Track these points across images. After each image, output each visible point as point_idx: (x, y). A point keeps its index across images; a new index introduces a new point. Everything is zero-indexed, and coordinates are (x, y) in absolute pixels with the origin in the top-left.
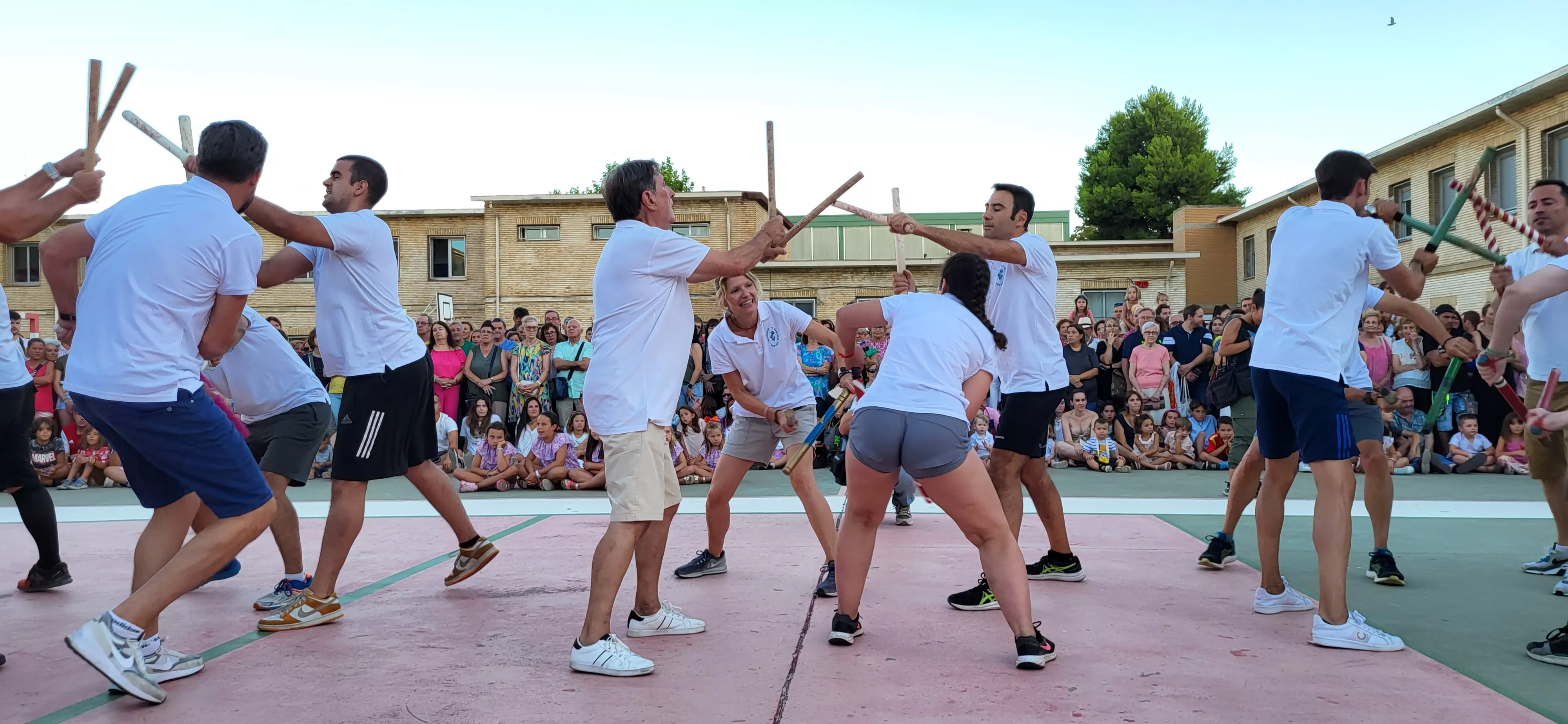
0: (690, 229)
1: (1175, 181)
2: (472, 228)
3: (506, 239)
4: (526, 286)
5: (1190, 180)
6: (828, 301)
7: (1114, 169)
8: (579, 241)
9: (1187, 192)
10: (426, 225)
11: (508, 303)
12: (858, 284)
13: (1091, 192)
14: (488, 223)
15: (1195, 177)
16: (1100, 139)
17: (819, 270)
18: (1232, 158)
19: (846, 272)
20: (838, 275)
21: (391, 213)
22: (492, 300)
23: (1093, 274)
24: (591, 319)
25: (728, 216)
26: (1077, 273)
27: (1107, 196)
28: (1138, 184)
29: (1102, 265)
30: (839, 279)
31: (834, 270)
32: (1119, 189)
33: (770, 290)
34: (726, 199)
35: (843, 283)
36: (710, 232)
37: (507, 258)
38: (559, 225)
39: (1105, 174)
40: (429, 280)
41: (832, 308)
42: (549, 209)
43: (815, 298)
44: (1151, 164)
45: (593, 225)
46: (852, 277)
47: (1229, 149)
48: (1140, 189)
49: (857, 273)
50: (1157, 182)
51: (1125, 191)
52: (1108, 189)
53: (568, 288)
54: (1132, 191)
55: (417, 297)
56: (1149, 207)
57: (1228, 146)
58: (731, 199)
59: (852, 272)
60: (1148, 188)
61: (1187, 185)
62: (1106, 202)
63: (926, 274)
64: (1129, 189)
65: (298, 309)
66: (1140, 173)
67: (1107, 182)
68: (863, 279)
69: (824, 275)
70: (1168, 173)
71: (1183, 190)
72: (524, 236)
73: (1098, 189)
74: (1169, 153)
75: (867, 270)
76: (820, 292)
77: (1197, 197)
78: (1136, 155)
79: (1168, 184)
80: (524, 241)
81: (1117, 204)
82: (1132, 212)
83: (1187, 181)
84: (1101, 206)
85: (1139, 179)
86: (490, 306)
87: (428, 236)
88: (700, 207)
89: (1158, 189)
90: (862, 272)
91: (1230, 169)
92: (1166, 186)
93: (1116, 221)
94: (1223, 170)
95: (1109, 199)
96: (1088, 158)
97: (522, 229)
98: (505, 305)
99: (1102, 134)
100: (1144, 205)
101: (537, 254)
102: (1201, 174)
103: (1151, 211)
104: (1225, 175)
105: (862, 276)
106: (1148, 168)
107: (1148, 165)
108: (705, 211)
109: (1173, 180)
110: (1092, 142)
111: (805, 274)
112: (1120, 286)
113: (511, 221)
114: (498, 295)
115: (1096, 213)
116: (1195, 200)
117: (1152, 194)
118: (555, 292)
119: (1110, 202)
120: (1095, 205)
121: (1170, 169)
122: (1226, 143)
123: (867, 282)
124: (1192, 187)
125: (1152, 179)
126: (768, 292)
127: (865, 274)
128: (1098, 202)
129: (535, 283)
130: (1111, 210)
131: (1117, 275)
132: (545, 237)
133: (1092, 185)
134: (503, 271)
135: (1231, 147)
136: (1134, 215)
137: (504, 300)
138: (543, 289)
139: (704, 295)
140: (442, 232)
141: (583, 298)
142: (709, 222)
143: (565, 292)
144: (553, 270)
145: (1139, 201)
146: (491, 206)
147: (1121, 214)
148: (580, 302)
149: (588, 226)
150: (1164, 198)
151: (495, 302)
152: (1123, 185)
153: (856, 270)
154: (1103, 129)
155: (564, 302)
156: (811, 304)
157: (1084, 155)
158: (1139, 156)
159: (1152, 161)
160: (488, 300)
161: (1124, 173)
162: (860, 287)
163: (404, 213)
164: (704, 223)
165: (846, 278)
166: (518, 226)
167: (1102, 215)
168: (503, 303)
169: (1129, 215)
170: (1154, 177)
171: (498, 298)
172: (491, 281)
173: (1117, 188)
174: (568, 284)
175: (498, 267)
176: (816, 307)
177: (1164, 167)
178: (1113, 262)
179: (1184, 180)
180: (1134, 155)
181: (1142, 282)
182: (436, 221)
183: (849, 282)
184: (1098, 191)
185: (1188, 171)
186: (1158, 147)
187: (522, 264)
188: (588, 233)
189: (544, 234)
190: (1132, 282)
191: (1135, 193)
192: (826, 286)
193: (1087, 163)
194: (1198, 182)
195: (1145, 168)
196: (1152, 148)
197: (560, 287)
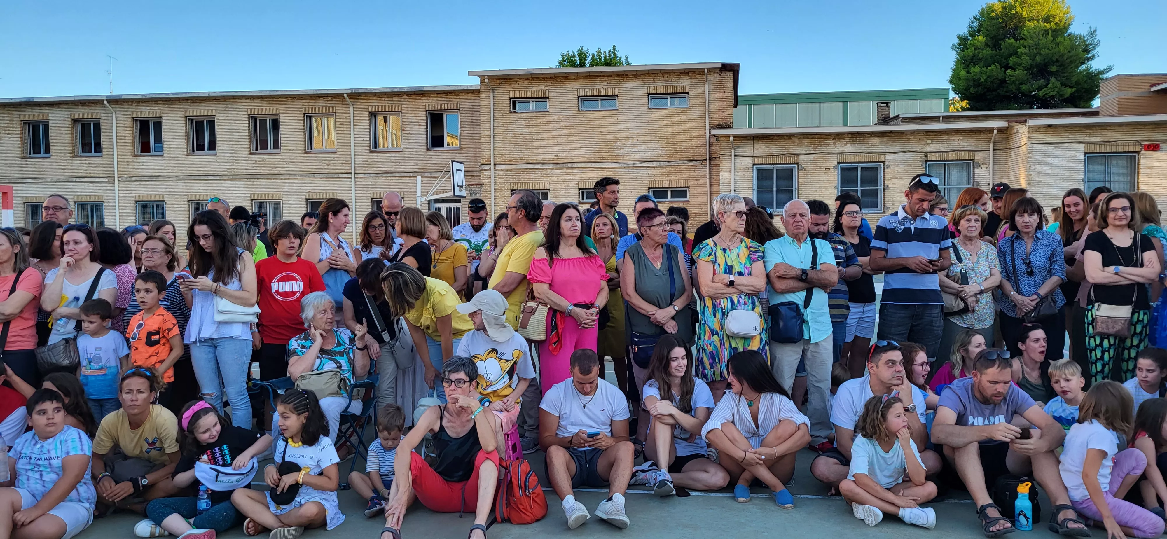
0: (669, 100)
1: (1046, 61)
2: (466, 103)
3: (499, 111)
4: (517, 155)
5: (1060, 59)
6: (811, 167)
7: (987, 52)
8: (565, 113)
9: (1057, 71)
10: (425, 100)
11: (502, 170)
12: (841, 150)
13: (968, 72)
14: (483, 96)
15: (1065, 58)
16: (971, 27)
17: (802, 137)
18: (1096, 41)
19: (828, 139)
20: (820, 141)
21: (395, 90)
22: (487, 167)
23: (1098, 137)
24: (578, 184)
25: (707, 86)
26: (1081, 137)
27: (983, 75)
28: (1011, 64)
29: (1109, 128)
30: (821, 146)
31: (817, 136)
32: (995, 69)
33: (753, 157)
34: (706, 71)
35: (825, 149)
36: (688, 101)
37: (501, 128)
38: (548, 98)
39: (980, 56)
40: (428, 150)
41: (814, 173)
42: (538, 83)
43: (797, 164)
44: (1025, 47)
45: (579, 97)
46: (834, 143)
47: (1093, 33)
48: (1014, 70)
49: (839, 139)
50: (1030, 62)
51: (999, 70)
52: (984, 69)
53: (556, 156)
54: (1006, 70)
55: (417, 164)
56: (1021, 84)
57: (1092, 30)
58: (710, 70)
59: (834, 139)
60: (1021, 68)
61: (1058, 64)
62: (982, 80)
63: (909, 139)
64: (1003, 69)
65: (316, 176)
66: (1011, 55)
67: (982, 64)
68: (845, 145)
69: (807, 142)
70: (1040, 54)
71: (1054, 68)
72: (515, 108)
73: (976, 69)
74: (1041, 37)
75: (850, 136)
76: (802, 158)
77: (1066, 75)
78: (1009, 39)
79: (1040, 64)
80: (515, 112)
81: (992, 82)
82: (1005, 90)
83: (1057, 61)
84: (977, 83)
85: (1012, 60)
86: (485, 173)
87: (427, 111)
88: (680, 78)
89: (1030, 69)
90: (844, 138)
91: (1093, 50)
92: (1038, 65)
93: (988, 97)
94: (1087, 51)
95: (985, 78)
96: (959, 44)
97: (514, 102)
98: (498, 172)
99: (973, 23)
100: (1018, 83)
101: (528, 124)
102: (1070, 54)
103: (1024, 87)
104: (1089, 56)
105: (844, 142)
106: (1022, 50)
107: (1022, 48)
108: (685, 82)
109: (1044, 59)
110: (964, 31)
111: (788, 141)
112: (1128, 149)
113: (504, 94)
114: (492, 162)
115: (972, 90)
116: (1064, 77)
117: (1025, 72)
118: (544, 159)
119: (986, 81)
120: (971, 83)
121: (1043, 51)
122: (1091, 28)
123: (849, 148)
124: (1060, 66)
125: (1026, 60)
126: (751, 159)
127: (847, 140)
128: (974, 80)
129: (526, 152)
130: (986, 88)
131: (1125, 138)
132: (534, 108)
133: (968, 66)
134: (497, 140)
135: (1095, 31)
136: (1006, 92)
137: (497, 167)
138: (534, 157)
139: (683, 161)
140: (438, 107)
141: (570, 165)
142: (688, 93)
143: (553, 159)
144: (542, 139)
145: (1013, 79)
146: (486, 80)
147: (995, 90)
148: (567, 168)
149: (575, 99)
150: (1034, 76)
151: (490, 169)
152: (998, 65)
153: (838, 136)
154: (975, 18)
155: (553, 169)
156: (791, 170)
157: (956, 41)
158: (1012, 40)
159: (1025, 44)
160: (483, 167)
161: (996, 55)
162: (842, 153)
163: (406, 90)
164: (683, 94)
165: (829, 144)
166: (511, 99)
167: (977, 92)
168: (497, 170)
169: (1001, 92)
170: (1027, 58)
171: (492, 166)
172: (486, 150)
173: (993, 67)
174: (556, 151)
175: (492, 137)
176: (798, 173)
177: (1036, 49)
178: (1120, 125)
179: (1055, 60)
180: (1007, 40)
181: (1153, 145)
182: (434, 97)
183: (831, 148)
184: (976, 71)
185: (1059, 52)
186: (1032, 32)
187: (514, 134)
188: (575, 104)
189: (533, 106)
190: (1141, 145)
191: (1010, 72)
192: (807, 152)
193: (958, 48)
194: (1068, 61)
195: (1019, 50)
196: (1026, 33)
197: (549, 155)
